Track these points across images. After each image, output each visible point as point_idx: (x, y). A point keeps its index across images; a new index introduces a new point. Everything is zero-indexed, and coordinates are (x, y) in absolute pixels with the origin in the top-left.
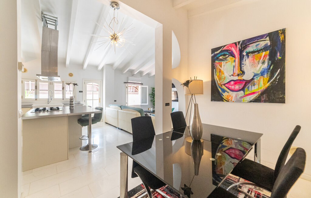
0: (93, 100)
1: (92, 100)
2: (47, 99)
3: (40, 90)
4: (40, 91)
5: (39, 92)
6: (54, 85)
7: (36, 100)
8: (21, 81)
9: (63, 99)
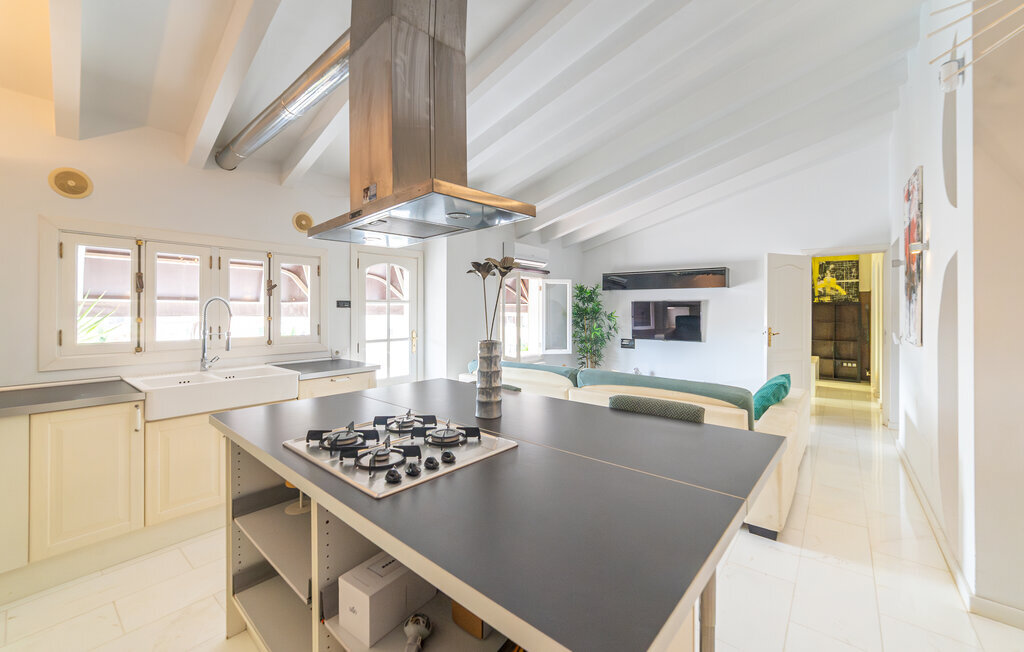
0: (388, 340)
1: (386, 343)
2: (193, 342)
3: (159, 298)
4: (158, 301)
5: (154, 305)
6: (228, 269)
7: (138, 349)
8: (57, 247)
9: (269, 342)
